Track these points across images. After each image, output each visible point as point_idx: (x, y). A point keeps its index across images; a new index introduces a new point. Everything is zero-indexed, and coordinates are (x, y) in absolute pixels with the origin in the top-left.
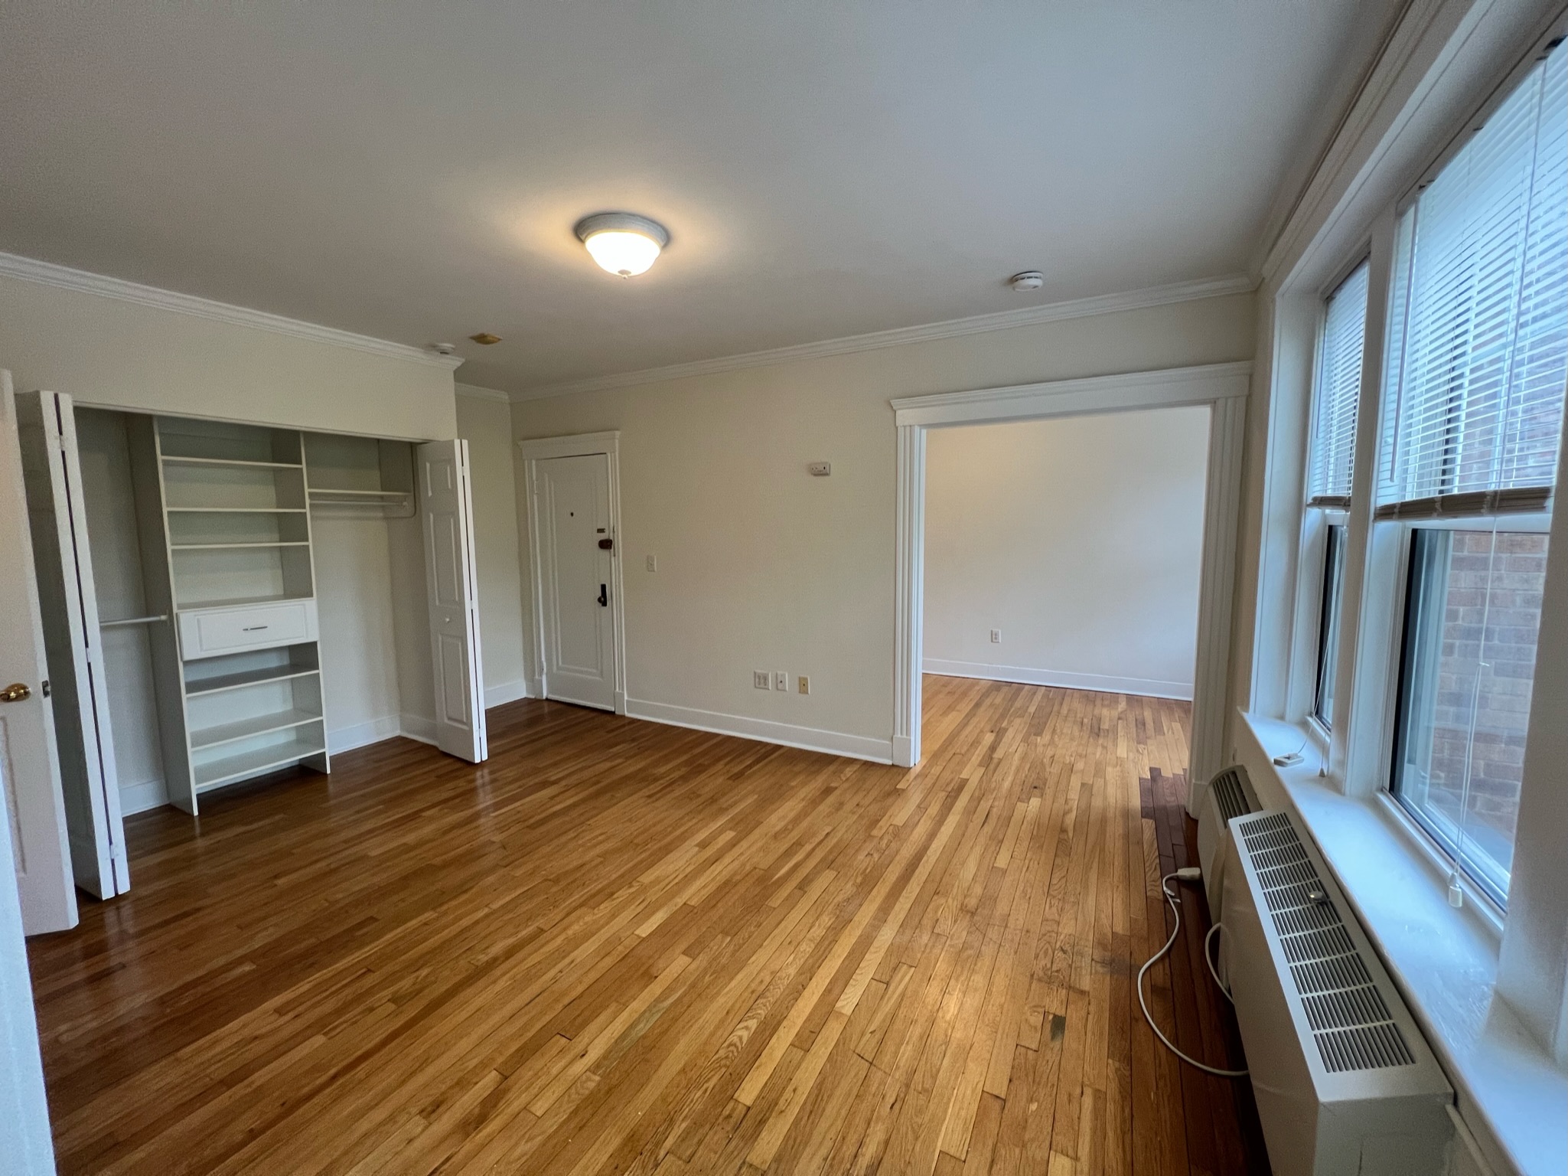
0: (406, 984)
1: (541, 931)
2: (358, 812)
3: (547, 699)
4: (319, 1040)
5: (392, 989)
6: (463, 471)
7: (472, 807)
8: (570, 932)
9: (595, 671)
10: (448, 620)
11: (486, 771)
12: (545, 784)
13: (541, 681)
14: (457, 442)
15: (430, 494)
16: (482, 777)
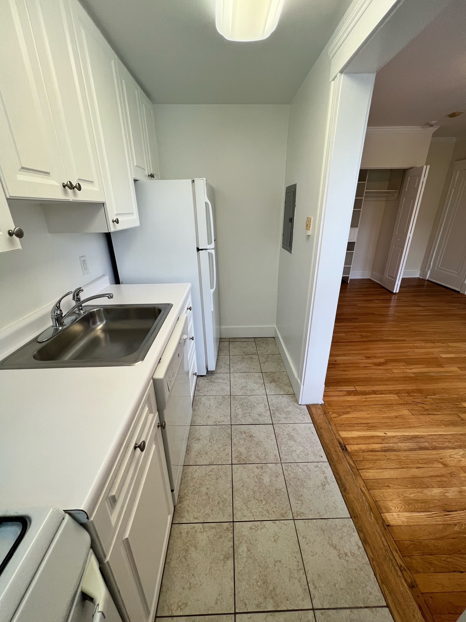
0: (364, 334)
1: (405, 340)
2: (356, 295)
3: (428, 280)
4: (344, 335)
5: (362, 334)
6: (424, 179)
7: (389, 304)
8: (415, 345)
9: (456, 272)
10: (399, 240)
11: (396, 296)
12: (418, 306)
13: (427, 272)
14: (425, 167)
15: (406, 190)
16: (395, 297)
